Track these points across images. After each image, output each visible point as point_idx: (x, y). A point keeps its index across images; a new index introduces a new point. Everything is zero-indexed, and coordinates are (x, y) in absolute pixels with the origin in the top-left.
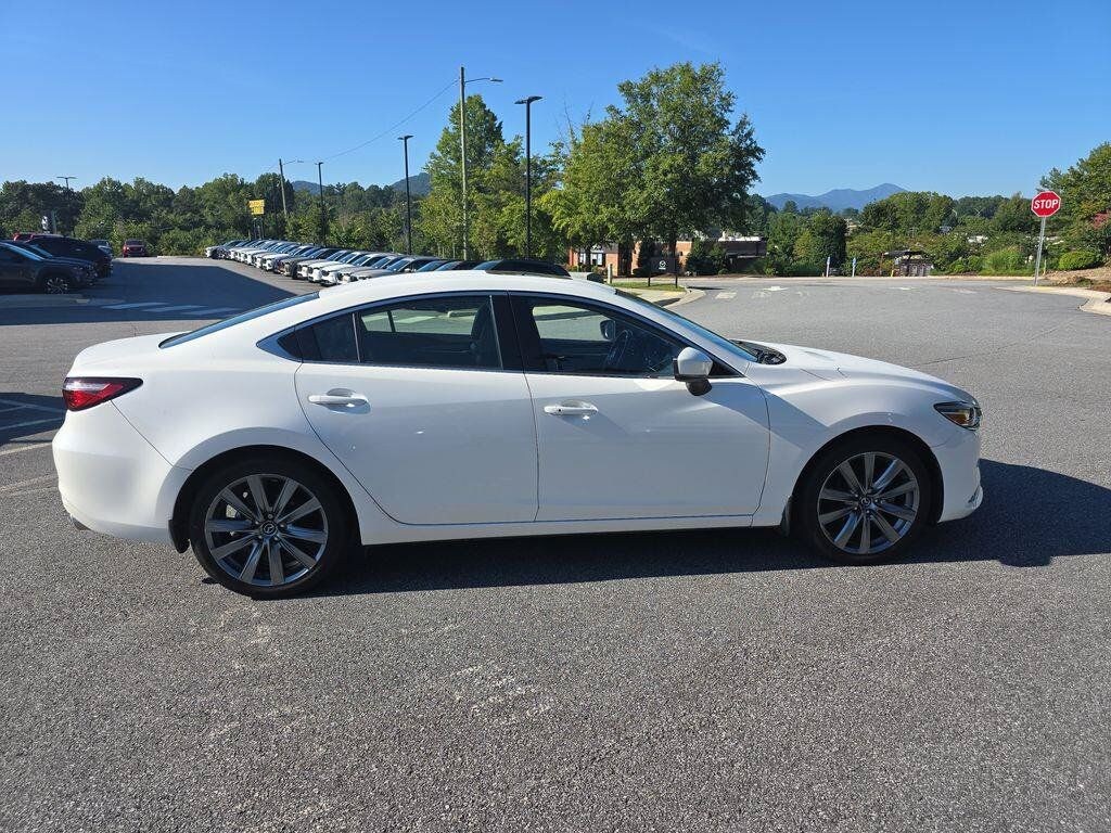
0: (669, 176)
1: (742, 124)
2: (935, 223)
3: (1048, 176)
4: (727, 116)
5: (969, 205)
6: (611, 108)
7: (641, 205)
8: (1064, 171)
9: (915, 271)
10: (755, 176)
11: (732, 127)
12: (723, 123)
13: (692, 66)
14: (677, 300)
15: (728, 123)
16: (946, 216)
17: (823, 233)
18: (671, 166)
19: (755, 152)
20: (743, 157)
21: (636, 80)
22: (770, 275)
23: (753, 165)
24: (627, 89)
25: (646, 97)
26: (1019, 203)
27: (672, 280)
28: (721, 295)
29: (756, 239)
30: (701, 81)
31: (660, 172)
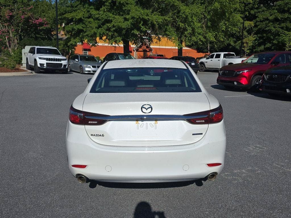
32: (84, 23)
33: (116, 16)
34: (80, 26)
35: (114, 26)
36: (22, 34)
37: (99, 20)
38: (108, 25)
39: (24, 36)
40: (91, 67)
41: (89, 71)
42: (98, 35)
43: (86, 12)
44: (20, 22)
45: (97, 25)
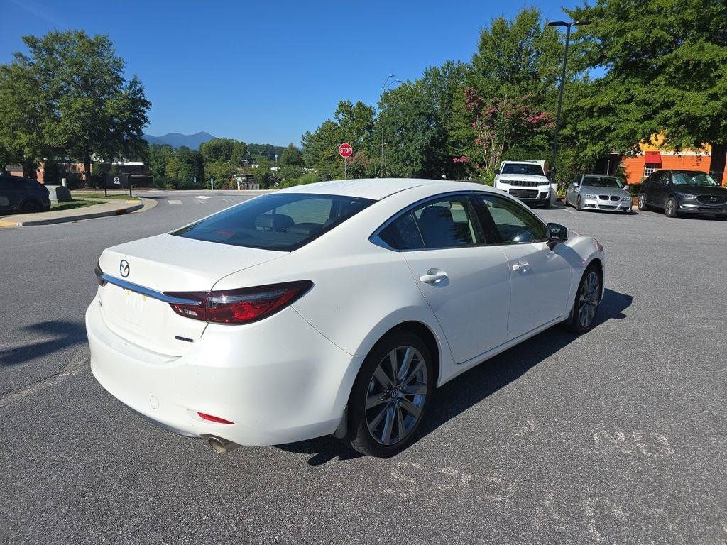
0: (82, 114)
1: (134, 82)
2: (239, 158)
3: (305, 135)
4: (122, 75)
5: (255, 148)
6: (19, 55)
7: (60, 134)
8: (313, 133)
9: (251, 187)
10: (146, 120)
11: (126, 84)
12: (120, 80)
13: (86, 34)
14: (141, 206)
15: (123, 80)
16: (244, 154)
17: (189, 162)
18: (83, 106)
19: (146, 104)
20: (137, 105)
21: (40, 36)
22: (169, 189)
23: (144, 112)
24: (31, 42)
25: (50, 51)
26: (293, 149)
27: (128, 192)
28: (171, 202)
29: (141, 164)
30: (95, 47)
31: (73, 110)
32: (615, 115)
33: (687, 94)
34: (604, 122)
35: (677, 114)
36: (509, 142)
37: (648, 105)
38: (666, 112)
39: (512, 145)
40: (598, 197)
41: (593, 206)
42: (638, 136)
43: (623, 92)
44: (505, 124)
45: (640, 116)
